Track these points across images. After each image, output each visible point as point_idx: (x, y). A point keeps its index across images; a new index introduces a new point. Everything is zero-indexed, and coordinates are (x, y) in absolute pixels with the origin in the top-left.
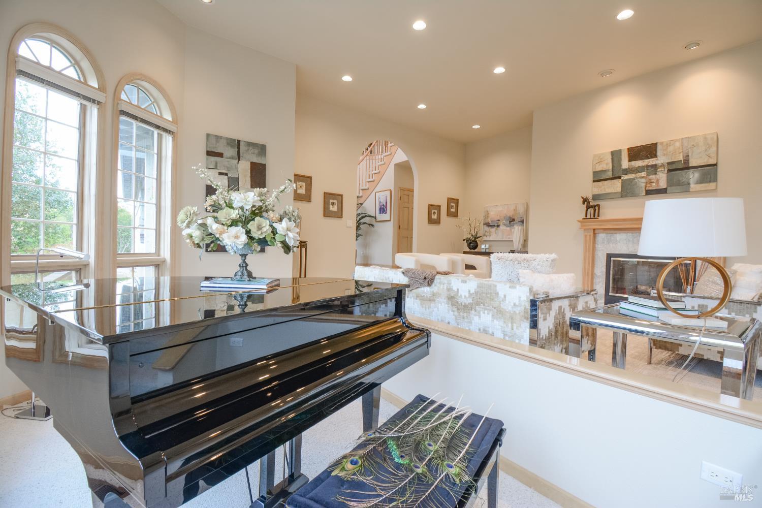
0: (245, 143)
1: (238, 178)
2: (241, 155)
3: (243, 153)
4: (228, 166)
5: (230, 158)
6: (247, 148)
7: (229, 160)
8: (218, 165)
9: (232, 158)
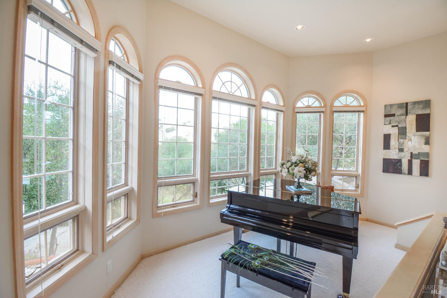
0: (411, 103)
1: (406, 127)
2: (408, 112)
3: (410, 110)
4: (398, 120)
5: (400, 115)
6: (413, 106)
7: (399, 117)
8: (391, 121)
9: (402, 115)
